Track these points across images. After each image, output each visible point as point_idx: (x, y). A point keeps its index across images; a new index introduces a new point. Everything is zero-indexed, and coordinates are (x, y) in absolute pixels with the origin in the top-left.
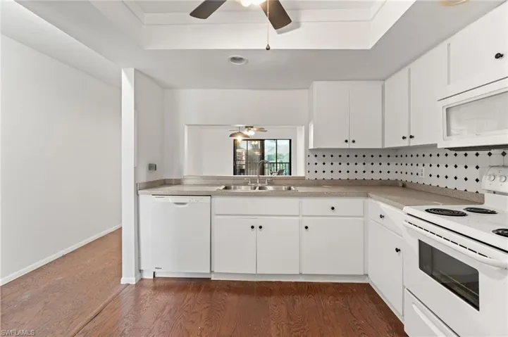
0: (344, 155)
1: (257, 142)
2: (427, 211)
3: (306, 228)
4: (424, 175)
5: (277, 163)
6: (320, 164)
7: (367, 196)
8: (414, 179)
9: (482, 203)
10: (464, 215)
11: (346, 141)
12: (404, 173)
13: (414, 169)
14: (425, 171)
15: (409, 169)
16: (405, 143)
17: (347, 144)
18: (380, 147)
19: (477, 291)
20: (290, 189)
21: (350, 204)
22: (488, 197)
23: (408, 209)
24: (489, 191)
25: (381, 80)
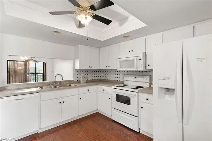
0: (86, 71)
1: (22, 63)
2: (117, 86)
3: (81, 98)
4: (109, 77)
5: (35, 73)
6: (79, 75)
7: (98, 85)
8: (106, 78)
9: (124, 83)
10: (124, 86)
11: (90, 67)
12: (105, 77)
13: (106, 75)
14: (110, 76)
15: (105, 75)
16: (107, 68)
17: (89, 68)
18: (98, 69)
19: (130, 102)
20: (70, 85)
21: (93, 88)
22: (125, 82)
23: (113, 87)
24: (125, 80)
25: (98, 48)
